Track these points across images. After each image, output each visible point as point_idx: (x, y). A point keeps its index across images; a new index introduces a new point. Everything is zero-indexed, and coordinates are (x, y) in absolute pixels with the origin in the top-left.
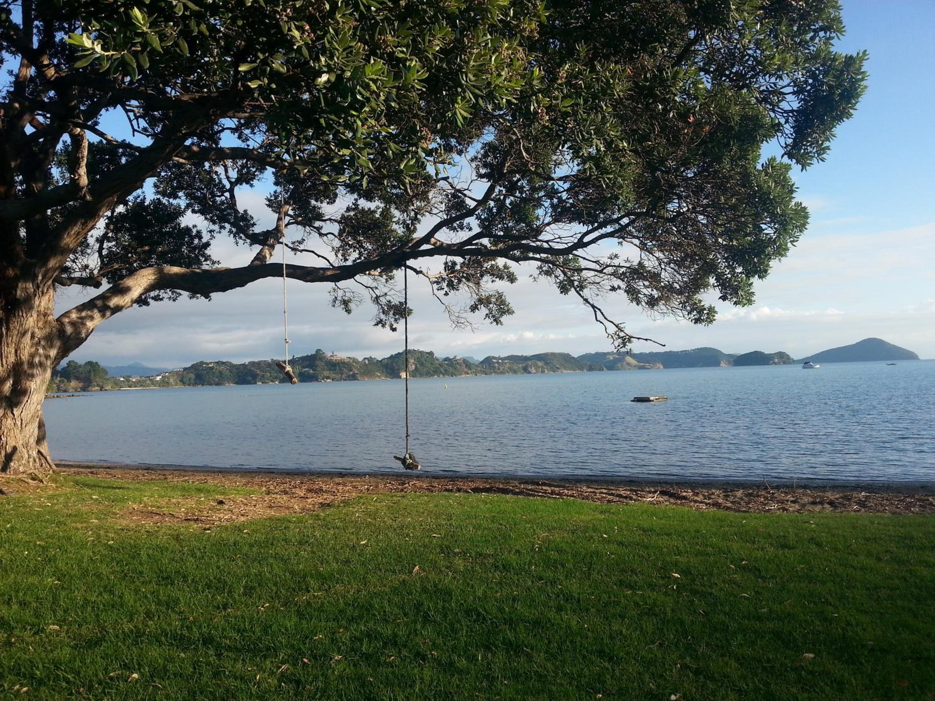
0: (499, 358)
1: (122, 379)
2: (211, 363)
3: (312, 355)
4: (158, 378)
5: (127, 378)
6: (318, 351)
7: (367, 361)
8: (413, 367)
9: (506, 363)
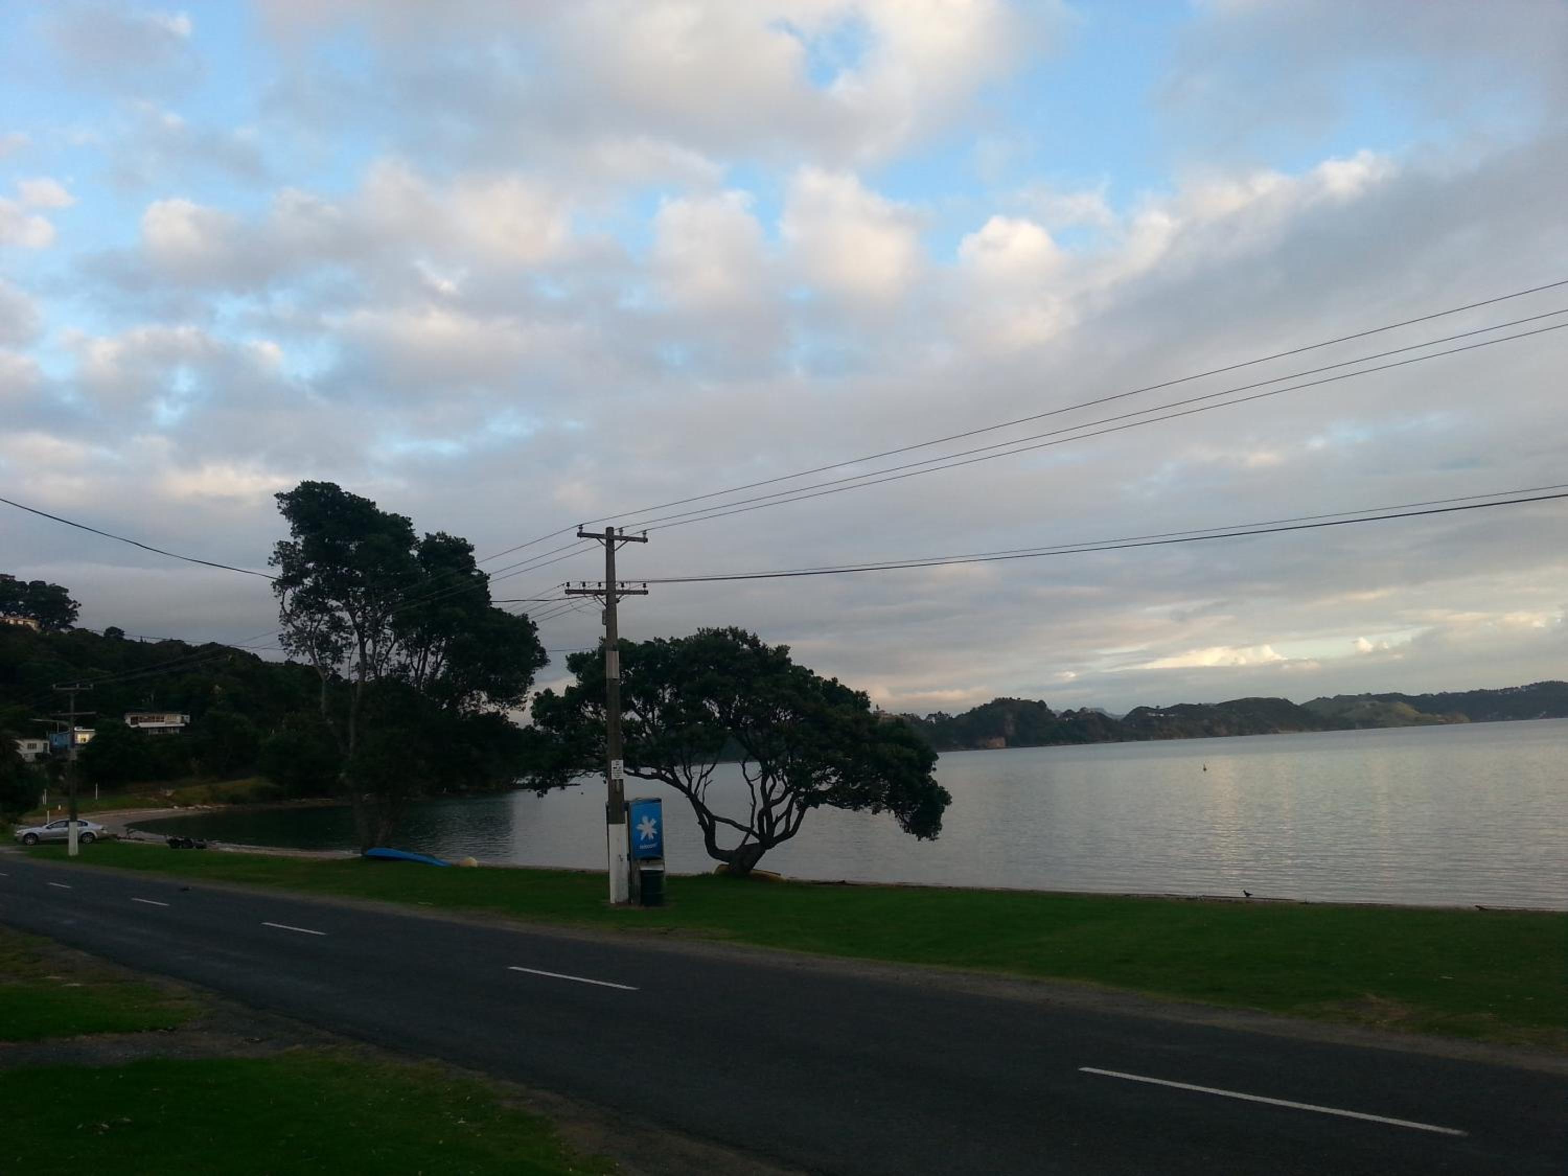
7: (934, 719)
8: (1012, 728)
9: (1173, 718)
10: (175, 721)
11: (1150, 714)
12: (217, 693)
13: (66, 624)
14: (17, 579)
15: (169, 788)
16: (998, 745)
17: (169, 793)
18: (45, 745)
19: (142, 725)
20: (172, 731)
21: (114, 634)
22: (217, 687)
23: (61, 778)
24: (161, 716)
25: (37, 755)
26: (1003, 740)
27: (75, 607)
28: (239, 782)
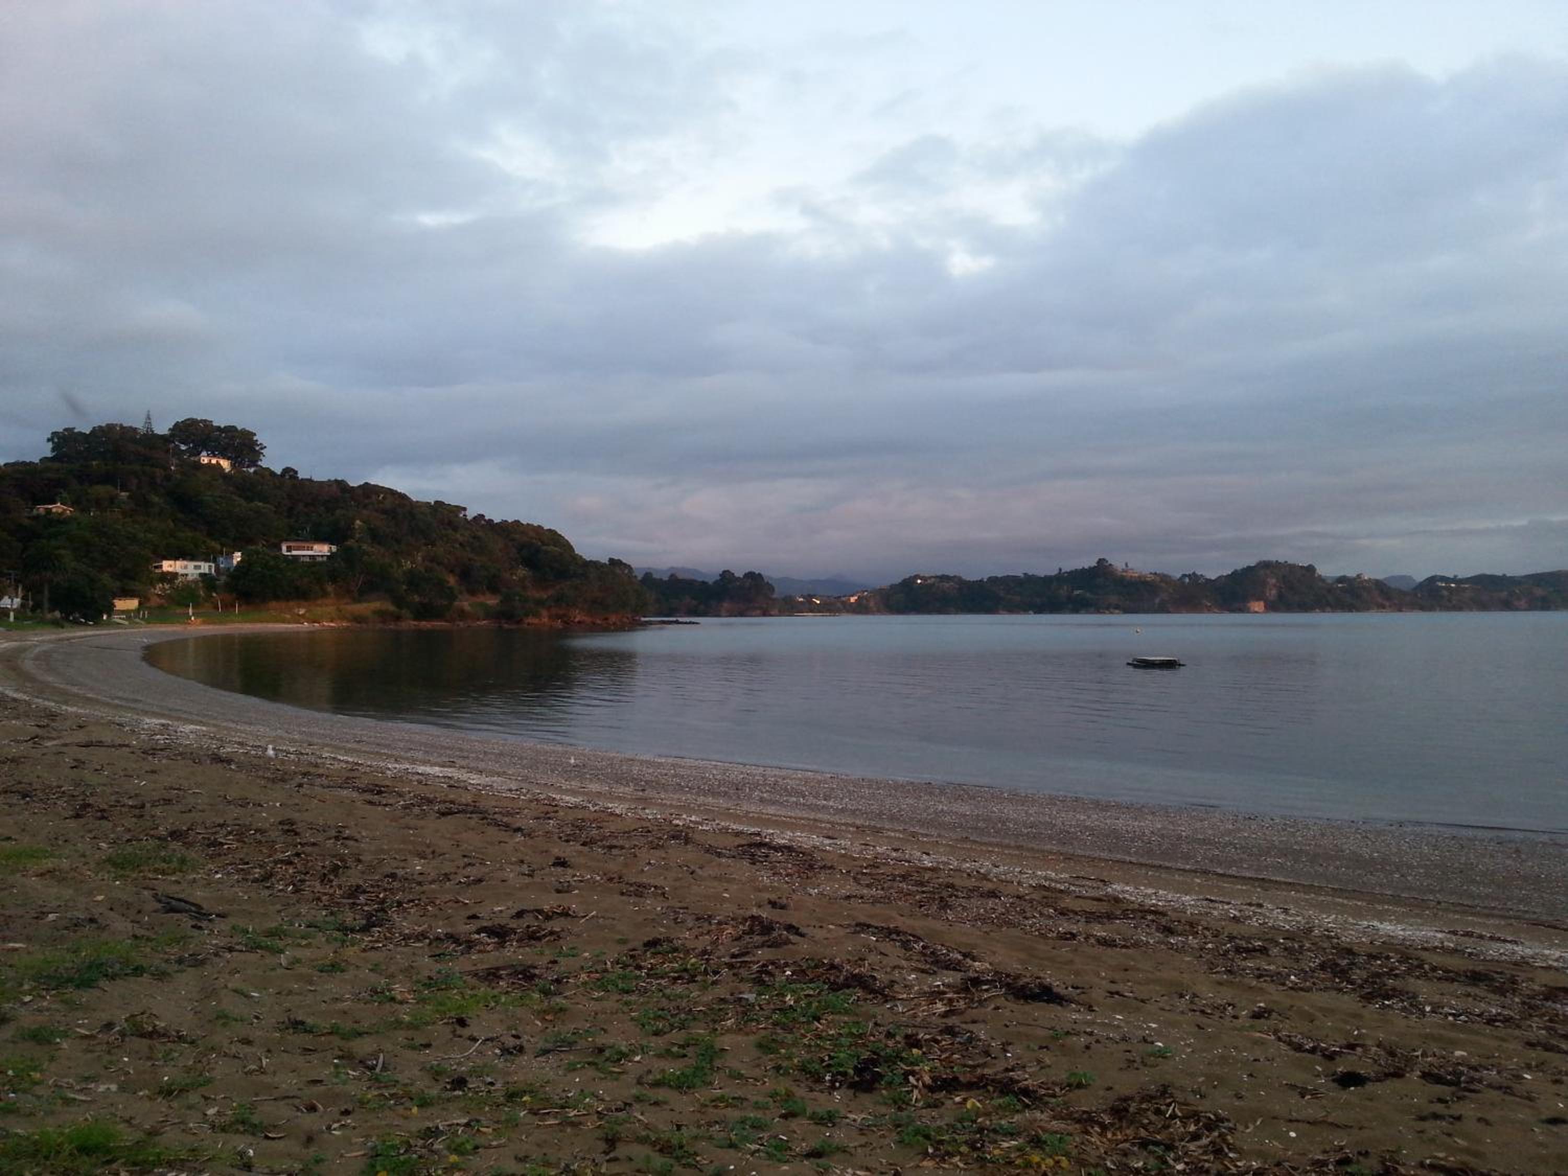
0: (1455, 580)
1: (801, 599)
2: (930, 578)
3: (1090, 568)
4: (853, 600)
5: (808, 598)
6: (1101, 561)
7: (1187, 580)
8: (1274, 592)
9: (1466, 588)
10: (322, 550)
11: (1439, 584)
12: (357, 527)
13: (254, 463)
14: (215, 424)
15: (304, 607)
16: (1256, 609)
17: (302, 612)
18: (210, 566)
19: (294, 553)
20: (320, 559)
21: (290, 473)
22: (358, 522)
23: (214, 595)
24: (310, 545)
25: (201, 575)
26: (1262, 603)
27: (262, 449)
28: (365, 605)
